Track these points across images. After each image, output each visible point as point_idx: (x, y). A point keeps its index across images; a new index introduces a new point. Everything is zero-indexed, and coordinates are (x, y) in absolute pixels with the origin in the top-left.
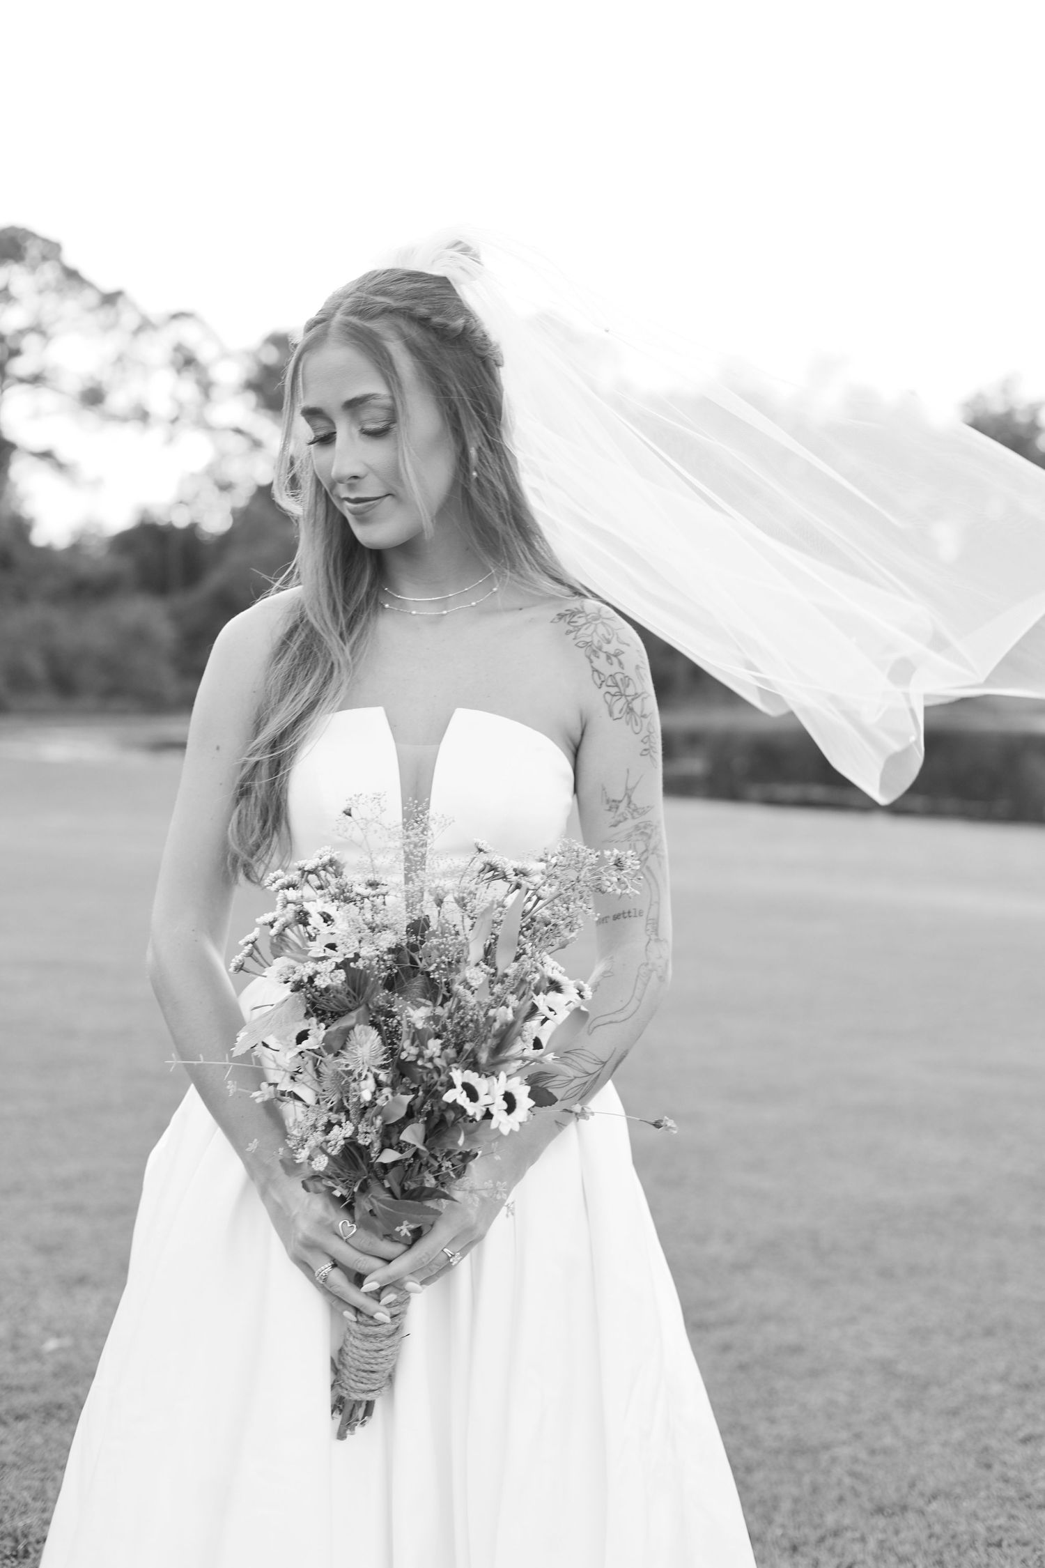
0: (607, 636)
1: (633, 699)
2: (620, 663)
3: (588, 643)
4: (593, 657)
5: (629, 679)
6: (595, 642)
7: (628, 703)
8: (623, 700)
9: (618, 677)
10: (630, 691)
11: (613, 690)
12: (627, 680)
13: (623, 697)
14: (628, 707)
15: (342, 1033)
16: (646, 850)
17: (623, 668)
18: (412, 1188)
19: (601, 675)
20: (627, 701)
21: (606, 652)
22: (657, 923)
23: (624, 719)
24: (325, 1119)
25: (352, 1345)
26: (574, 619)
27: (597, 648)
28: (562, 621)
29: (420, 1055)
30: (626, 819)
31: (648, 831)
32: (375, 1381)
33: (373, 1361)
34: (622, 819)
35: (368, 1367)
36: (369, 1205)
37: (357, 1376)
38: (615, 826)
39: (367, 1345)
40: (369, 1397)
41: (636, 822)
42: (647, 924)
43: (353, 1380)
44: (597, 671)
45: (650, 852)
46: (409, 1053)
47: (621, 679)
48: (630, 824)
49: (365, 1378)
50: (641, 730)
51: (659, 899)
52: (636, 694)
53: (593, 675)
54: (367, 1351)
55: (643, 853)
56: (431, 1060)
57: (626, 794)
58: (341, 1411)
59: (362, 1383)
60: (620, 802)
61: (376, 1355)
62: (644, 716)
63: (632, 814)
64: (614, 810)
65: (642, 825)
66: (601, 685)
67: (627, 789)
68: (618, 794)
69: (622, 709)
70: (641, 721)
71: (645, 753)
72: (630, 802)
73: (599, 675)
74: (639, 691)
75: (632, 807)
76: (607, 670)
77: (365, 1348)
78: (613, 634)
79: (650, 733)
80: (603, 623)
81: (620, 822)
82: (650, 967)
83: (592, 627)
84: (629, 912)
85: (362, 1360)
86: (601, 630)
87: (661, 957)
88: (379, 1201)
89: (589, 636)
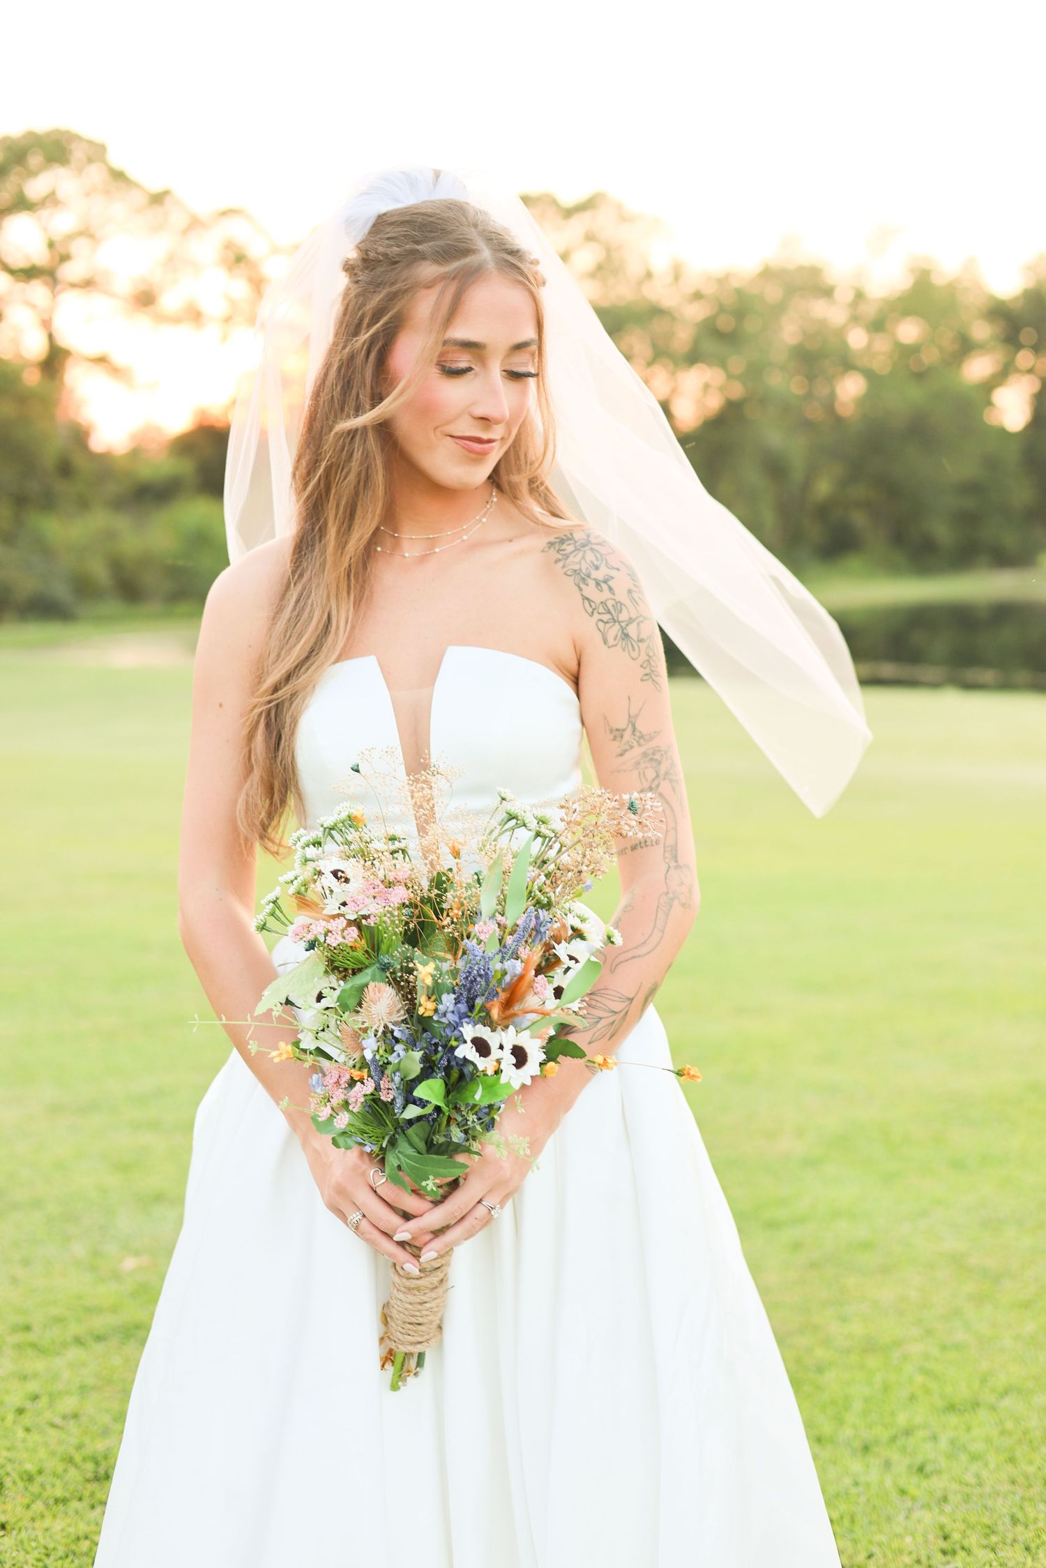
0: (596, 563)
1: (627, 625)
2: (611, 589)
3: (576, 571)
4: (582, 586)
5: (621, 604)
6: (584, 570)
7: (623, 629)
8: (617, 626)
9: (610, 604)
10: (623, 616)
11: (606, 617)
12: (619, 606)
13: (617, 624)
14: (623, 632)
15: (357, 991)
16: (657, 776)
17: (614, 594)
18: (440, 1142)
19: (591, 603)
20: (622, 627)
21: (595, 579)
22: (676, 850)
23: (620, 645)
24: (347, 1077)
25: (396, 1298)
26: (563, 547)
27: (585, 575)
28: (552, 549)
29: (436, 1011)
30: (632, 747)
31: (657, 757)
32: (421, 1333)
33: (417, 1313)
34: (627, 747)
35: (413, 1320)
36: (397, 1161)
37: (403, 1328)
38: (621, 755)
39: (411, 1298)
40: (416, 1349)
41: (642, 749)
42: (665, 852)
43: (400, 1332)
44: (587, 599)
45: (662, 777)
46: (426, 1009)
47: (613, 605)
48: (637, 752)
49: (412, 1330)
50: (639, 655)
51: (676, 824)
52: (630, 619)
53: (583, 602)
54: (411, 1303)
55: (653, 780)
56: (444, 1015)
57: (629, 722)
58: (393, 1362)
59: (409, 1335)
60: (624, 730)
61: (420, 1307)
62: (641, 641)
63: (638, 742)
64: (618, 739)
65: (650, 752)
66: (592, 613)
67: (629, 716)
68: (622, 723)
69: (616, 636)
70: (639, 647)
71: (645, 678)
72: (634, 729)
73: (590, 604)
74: (634, 615)
75: (638, 734)
76: (597, 596)
77: (408, 1300)
78: (602, 560)
79: (649, 656)
80: (592, 549)
81: (626, 751)
82: (671, 895)
83: (581, 554)
84: (646, 842)
85: (406, 1313)
86: (590, 556)
87: (682, 884)
88: (406, 1156)
89: (577, 563)
